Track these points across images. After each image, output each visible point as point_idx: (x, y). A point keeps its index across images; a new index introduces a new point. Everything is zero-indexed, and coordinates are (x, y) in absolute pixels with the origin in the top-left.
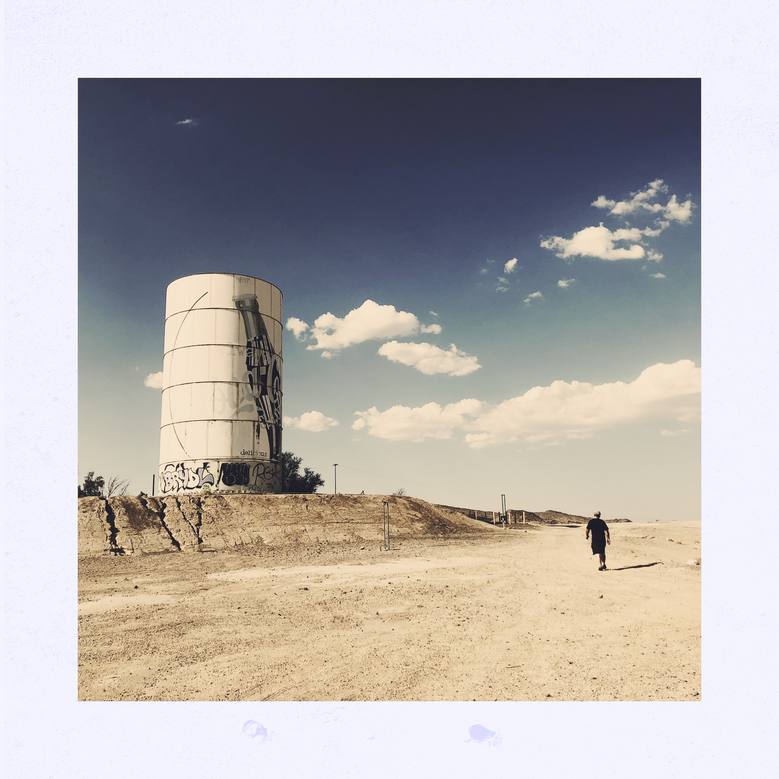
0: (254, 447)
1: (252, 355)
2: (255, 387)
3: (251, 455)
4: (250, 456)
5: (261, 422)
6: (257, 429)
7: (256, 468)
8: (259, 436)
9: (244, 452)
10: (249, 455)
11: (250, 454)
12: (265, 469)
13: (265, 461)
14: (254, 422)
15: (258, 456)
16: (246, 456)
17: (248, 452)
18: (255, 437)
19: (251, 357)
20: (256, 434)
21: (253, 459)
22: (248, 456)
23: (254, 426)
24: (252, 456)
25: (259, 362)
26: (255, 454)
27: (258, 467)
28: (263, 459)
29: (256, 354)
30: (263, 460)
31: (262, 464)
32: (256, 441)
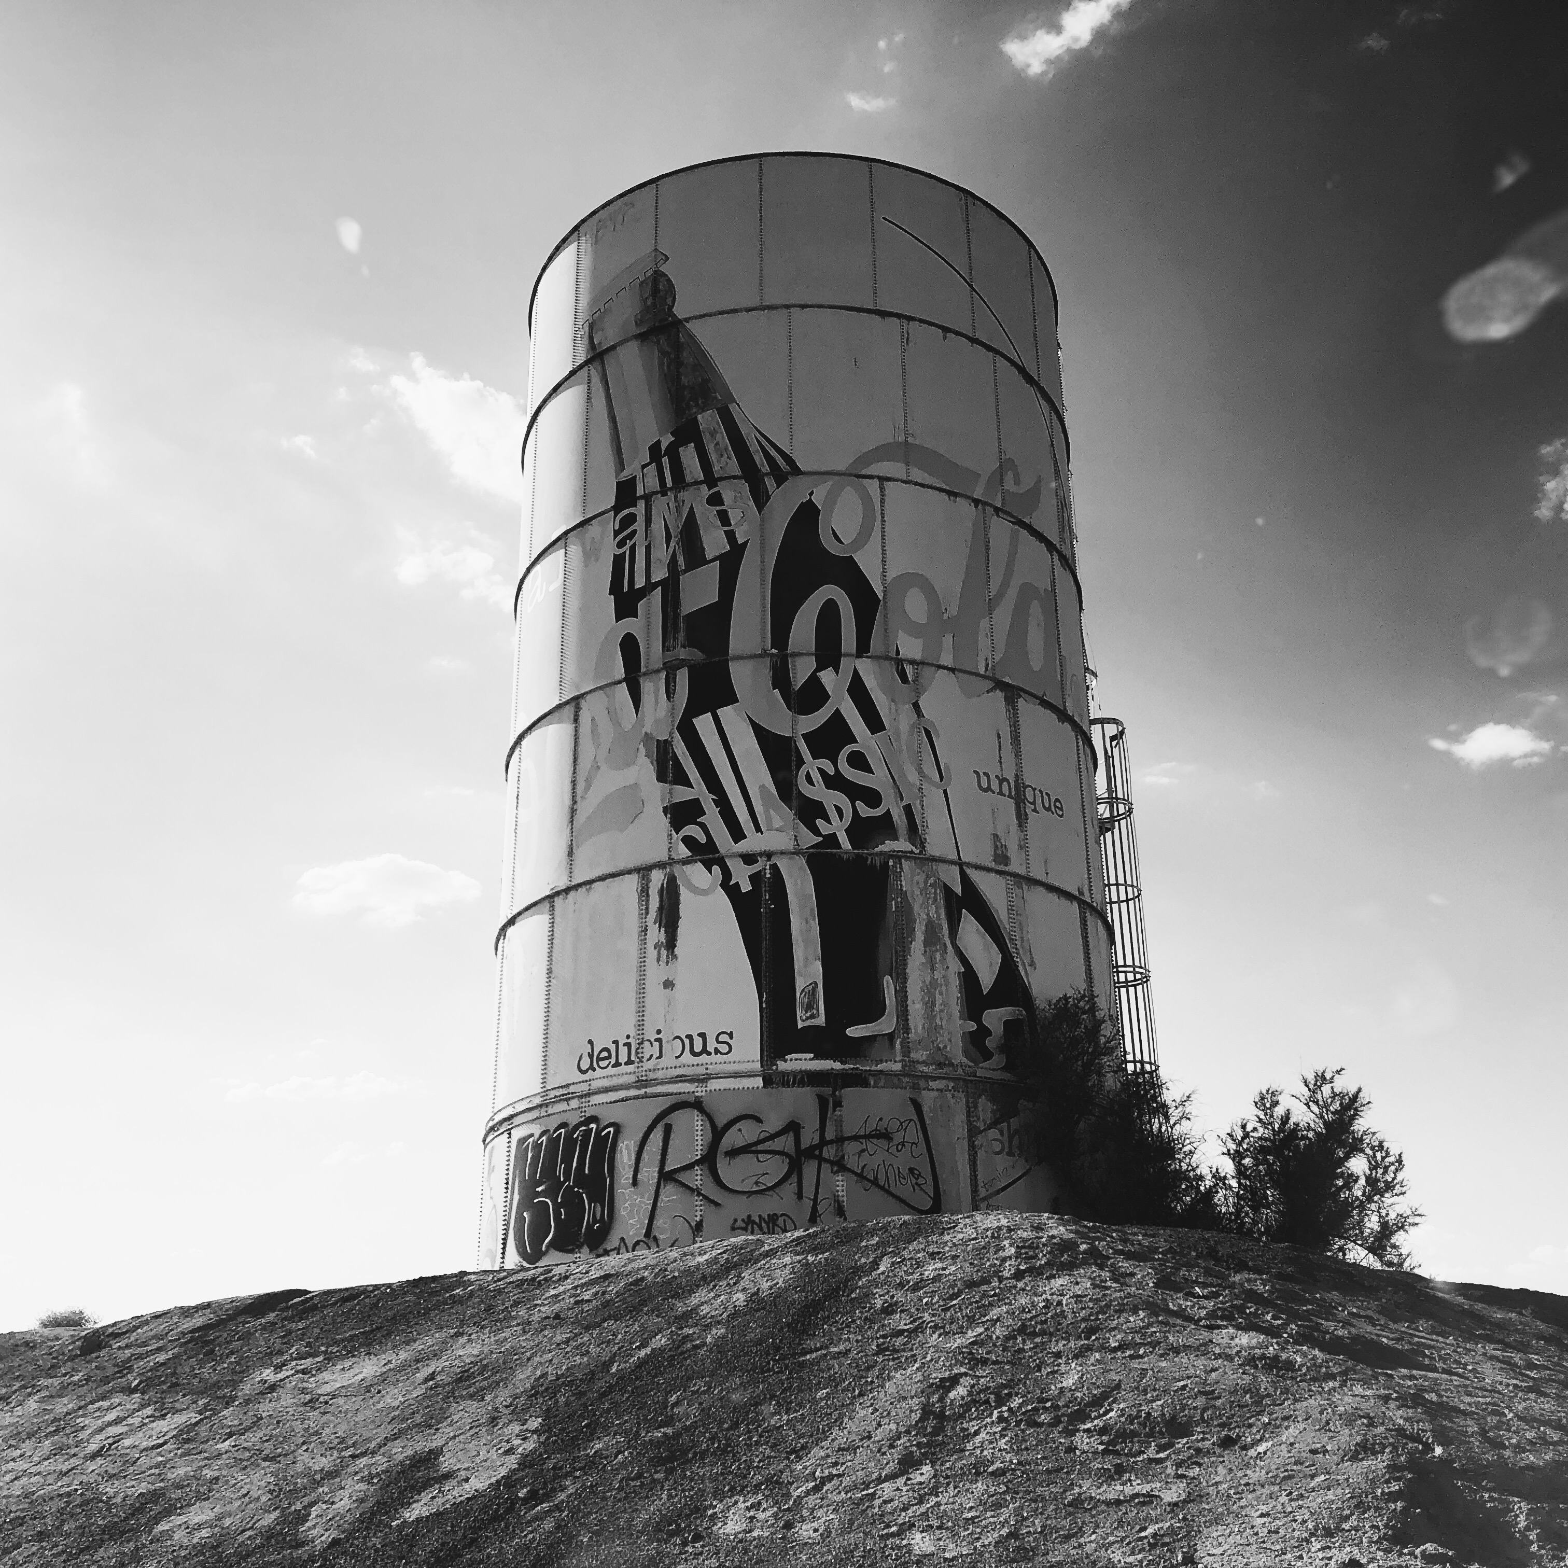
0: (641, 1012)
1: (639, 538)
2: (653, 689)
3: (629, 1062)
4: (624, 1069)
5: (685, 862)
6: (661, 909)
7: (657, 1136)
8: (671, 944)
9: (591, 1056)
10: (617, 1064)
11: (623, 1058)
12: (718, 1133)
13: (714, 1085)
14: (644, 871)
15: (668, 1060)
16: (602, 1077)
17: (613, 1048)
18: (652, 953)
19: (633, 549)
20: (656, 935)
21: (641, 1083)
22: (611, 1071)
23: (644, 892)
24: (631, 1068)
25: (674, 556)
26: (648, 1050)
27: (668, 1130)
28: (701, 1070)
29: (658, 527)
30: (702, 1080)
31: (697, 1105)
32: (656, 973)
